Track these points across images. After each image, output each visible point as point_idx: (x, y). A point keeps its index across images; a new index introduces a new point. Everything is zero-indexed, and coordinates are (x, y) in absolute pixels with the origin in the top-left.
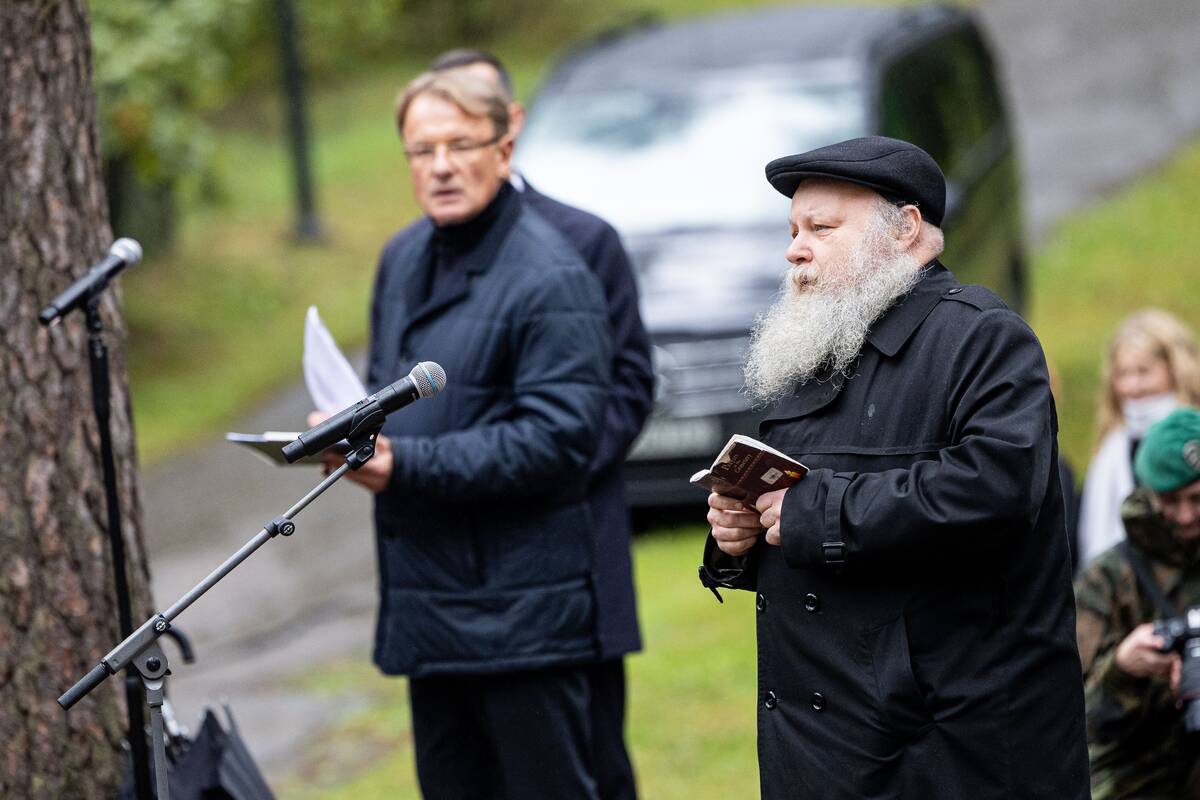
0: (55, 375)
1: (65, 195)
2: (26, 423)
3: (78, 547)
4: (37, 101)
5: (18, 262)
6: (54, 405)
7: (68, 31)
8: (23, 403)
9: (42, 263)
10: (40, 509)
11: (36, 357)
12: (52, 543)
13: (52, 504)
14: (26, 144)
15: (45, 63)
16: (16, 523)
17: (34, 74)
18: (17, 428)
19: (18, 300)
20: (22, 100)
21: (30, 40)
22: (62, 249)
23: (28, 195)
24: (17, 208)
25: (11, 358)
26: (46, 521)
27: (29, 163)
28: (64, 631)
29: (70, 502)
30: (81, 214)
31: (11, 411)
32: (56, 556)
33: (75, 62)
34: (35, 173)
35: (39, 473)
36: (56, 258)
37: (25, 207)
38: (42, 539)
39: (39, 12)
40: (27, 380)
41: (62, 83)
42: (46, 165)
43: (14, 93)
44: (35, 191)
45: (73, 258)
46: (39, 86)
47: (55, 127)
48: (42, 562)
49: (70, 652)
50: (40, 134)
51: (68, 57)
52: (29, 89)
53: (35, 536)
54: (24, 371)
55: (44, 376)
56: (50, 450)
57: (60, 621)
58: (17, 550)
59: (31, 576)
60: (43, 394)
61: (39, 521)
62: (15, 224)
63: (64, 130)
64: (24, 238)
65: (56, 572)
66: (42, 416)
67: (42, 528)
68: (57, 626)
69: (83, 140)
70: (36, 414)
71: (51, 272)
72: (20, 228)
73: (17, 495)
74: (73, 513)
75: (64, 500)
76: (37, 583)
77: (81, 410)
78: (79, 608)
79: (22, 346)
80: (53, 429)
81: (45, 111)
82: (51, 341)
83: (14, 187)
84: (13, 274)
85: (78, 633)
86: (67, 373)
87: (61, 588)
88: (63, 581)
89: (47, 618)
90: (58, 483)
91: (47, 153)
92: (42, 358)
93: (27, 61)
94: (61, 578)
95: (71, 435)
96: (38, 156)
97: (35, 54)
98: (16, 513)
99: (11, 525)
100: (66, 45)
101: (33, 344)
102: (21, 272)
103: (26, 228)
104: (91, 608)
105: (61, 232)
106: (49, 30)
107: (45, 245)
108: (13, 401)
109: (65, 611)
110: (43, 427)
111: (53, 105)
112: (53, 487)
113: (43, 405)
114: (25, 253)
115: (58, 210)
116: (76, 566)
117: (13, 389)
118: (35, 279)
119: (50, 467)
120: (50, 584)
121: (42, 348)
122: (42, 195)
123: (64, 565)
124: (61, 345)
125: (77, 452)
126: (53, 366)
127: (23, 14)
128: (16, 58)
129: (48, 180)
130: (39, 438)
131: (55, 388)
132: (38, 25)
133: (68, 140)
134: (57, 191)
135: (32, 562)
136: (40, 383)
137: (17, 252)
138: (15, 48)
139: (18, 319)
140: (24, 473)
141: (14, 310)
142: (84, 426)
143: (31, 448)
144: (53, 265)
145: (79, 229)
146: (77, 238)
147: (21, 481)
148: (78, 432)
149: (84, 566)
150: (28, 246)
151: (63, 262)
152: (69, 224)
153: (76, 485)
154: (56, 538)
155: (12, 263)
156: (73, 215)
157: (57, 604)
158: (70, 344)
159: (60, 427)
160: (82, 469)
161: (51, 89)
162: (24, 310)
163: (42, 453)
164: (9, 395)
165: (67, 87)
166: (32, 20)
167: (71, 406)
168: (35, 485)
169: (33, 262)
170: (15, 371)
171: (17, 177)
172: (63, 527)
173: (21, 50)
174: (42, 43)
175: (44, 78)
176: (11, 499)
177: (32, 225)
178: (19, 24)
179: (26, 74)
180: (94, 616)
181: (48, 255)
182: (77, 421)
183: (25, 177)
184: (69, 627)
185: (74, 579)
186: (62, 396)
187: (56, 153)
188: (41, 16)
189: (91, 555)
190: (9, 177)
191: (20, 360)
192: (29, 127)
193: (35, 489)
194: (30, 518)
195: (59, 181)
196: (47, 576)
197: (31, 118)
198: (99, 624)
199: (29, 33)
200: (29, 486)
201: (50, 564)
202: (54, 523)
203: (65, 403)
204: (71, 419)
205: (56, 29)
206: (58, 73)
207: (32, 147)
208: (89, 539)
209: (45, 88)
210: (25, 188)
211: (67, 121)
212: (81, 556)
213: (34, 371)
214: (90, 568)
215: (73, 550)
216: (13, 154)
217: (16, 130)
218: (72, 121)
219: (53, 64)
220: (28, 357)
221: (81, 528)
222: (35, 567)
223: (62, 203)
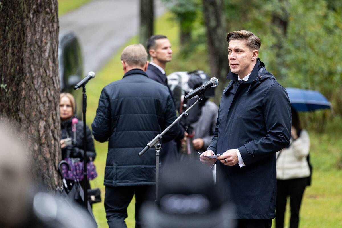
0: (47, 102)
1: (52, 60)
2: (40, 112)
3: (49, 142)
4: (49, 38)
5: (41, 75)
6: (46, 109)
7: (56, 22)
8: (40, 107)
9: (47, 75)
10: (42, 132)
11: (44, 97)
12: (43, 141)
13: (44, 132)
14: (45, 47)
15: (51, 29)
16: (36, 135)
17: (48, 31)
18: (38, 113)
19: (41, 84)
20: (45, 37)
21: (48, 23)
22: (51, 72)
23: (45, 59)
24: (42, 62)
25: (38, 96)
26: (43, 135)
27: (46, 52)
28: (44, 161)
29: (48, 131)
30: (55, 65)
31: (37, 109)
32: (44, 144)
33: (56, 30)
34: (47, 54)
35: (42, 124)
36: (50, 75)
37: (44, 62)
38: (42, 139)
39: (50, 18)
40: (41, 102)
41: (54, 34)
42: (49, 53)
43: (44, 35)
44: (46, 58)
45: (53, 74)
46: (49, 34)
47: (52, 44)
48: (41, 145)
49: (45, 166)
50: (49, 45)
51: (55, 28)
52: (47, 35)
53: (40, 139)
54: (41, 100)
55: (45, 102)
56: (45, 119)
57: (44, 159)
58: (35, 141)
59: (38, 147)
60: (44, 106)
61: (41, 135)
62: (41, 66)
63: (53, 45)
64: (43, 69)
65: (44, 147)
66: (44, 111)
67: (42, 137)
68: (43, 160)
69: (56, 48)
70: (43, 110)
71: (48, 78)
72: (43, 67)
73: (36, 129)
74: (49, 134)
75: (47, 131)
76: (40, 149)
77: (52, 110)
78: (48, 156)
79: (41, 94)
80: (46, 114)
81: (50, 40)
82: (47, 94)
83: (42, 57)
84: (40, 78)
85: (47, 162)
86: (50, 101)
87: (45, 151)
88: (46, 149)
89: (41, 158)
90: (46, 127)
91: (50, 50)
92: (45, 97)
93: (47, 28)
94: (45, 149)
95: (49, 116)
96: (48, 51)
97: (49, 27)
98: (36, 133)
99: (35, 136)
100: (55, 25)
101: (43, 94)
102: (42, 77)
103: (44, 67)
104: (51, 156)
105: (51, 68)
106: (52, 21)
107: (48, 71)
108: (38, 107)
109: (45, 156)
110: (44, 113)
111: (52, 39)
112: (45, 128)
113: (44, 109)
114: (43, 73)
115: (51, 64)
116: (48, 146)
117: (38, 104)
118: (45, 79)
119: (44, 123)
120: (42, 150)
121: (45, 95)
122: (48, 59)
123: (46, 146)
124: (49, 95)
125: (50, 120)
126: (47, 99)
127: (47, 17)
128: (45, 27)
129: (49, 56)
130: (43, 116)
131: (47, 105)
132: (50, 20)
133: (54, 48)
134: (51, 59)
135: (39, 145)
136: (44, 103)
137: (41, 72)
138: (45, 25)
139: (40, 88)
140: (39, 124)
141: (40, 86)
142: (52, 114)
143: (41, 118)
144: (49, 76)
145: (55, 68)
146: (54, 70)
147: (38, 126)
148: (51, 115)
149: (50, 146)
150: (44, 71)
151: (51, 76)
152: (53, 67)
153: (50, 128)
154: (44, 140)
155: (40, 75)
156: (53, 65)
157: (44, 155)
158: (51, 95)
159: (47, 114)
160: (51, 124)
161: (51, 35)
162: (42, 86)
163: (43, 119)
164: (37, 105)
165: (55, 35)
166: (49, 19)
167: (50, 109)
168: (41, 126)
169: (45, 75)
170: (39, 100)
171: (43, 55)
172: (46, 137)
173: (46, 25)
174: (51, 25)
175: (50, 32)
176: (35, 129)
177: (45, 66)
178: (46, 19)
179: (47, 31)
180: (50, 158)
181: (48, 74)
182: (51, 113)
183: (45, 55)
184: (45, 160)
185: (48, 149)
186: (48, 107)
187: (52, 50)
188: (51, 18)
189: (51, 144)
190: (41, 55)
191: (40, 97)
192: (46, 43)
193: (41, 128)
194: (39, 134)
195: (52, 57)
196: (42, 148)
197: (47, 41)
198: (52, 160)
199: (48, 22)
200: (39, 127)
201: (43, 145)
202: (44, 136)
203: (49, 108)
204: (49, 112)
205: (54, 21)
206: (53, 31)
207: (46, 48)
208: (52, 140)
209: (50, 35)
210: (44, 58)
211: (54, 43)
212: (49, 144)
213: (43, 100)
214: (51, 147)
215: (48, 143)
216: (43, 49)
217: (43, 44)
218: (55, 43)
219: (53, 29)
220: (42, 97)
221: (50, 137)
222: (39, 146)
223: (52, 62)
